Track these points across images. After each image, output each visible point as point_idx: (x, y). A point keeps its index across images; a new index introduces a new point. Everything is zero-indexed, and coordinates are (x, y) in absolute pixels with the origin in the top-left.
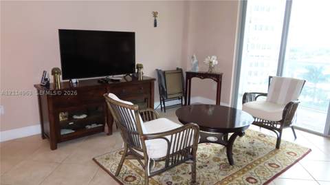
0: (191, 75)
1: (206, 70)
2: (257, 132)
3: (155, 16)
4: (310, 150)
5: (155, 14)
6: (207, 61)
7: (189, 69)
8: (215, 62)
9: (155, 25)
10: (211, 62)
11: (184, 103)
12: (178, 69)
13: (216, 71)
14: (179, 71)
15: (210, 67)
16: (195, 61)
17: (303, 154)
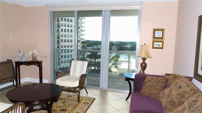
0: (19, 64)
1: (30, 59)
2: (66, 95)
4: (95, 99)
6: (30, 53)
7: (18, 60)
10: (33, 54)
11: (15, 84)
12: (8, 60)
14: (9, 62)
16: (22, 54)
17: (91, 102)
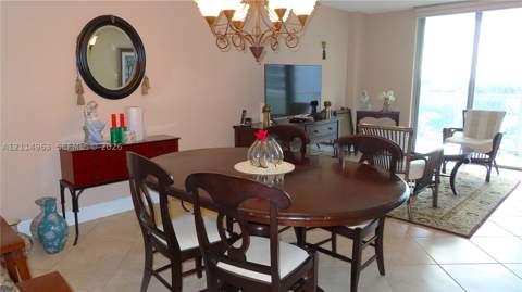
3: (324, 47)
5: (324, 44)
6: (381, 97)
8: (392, 98)
9: (324, 58)
10: (387, 99)
13: (391, 109)
15: (386, 104)
